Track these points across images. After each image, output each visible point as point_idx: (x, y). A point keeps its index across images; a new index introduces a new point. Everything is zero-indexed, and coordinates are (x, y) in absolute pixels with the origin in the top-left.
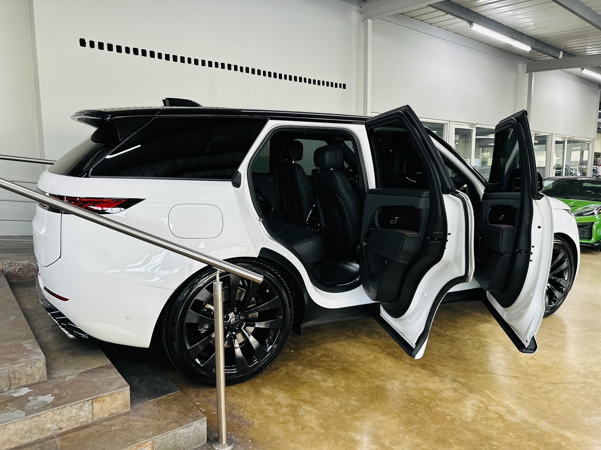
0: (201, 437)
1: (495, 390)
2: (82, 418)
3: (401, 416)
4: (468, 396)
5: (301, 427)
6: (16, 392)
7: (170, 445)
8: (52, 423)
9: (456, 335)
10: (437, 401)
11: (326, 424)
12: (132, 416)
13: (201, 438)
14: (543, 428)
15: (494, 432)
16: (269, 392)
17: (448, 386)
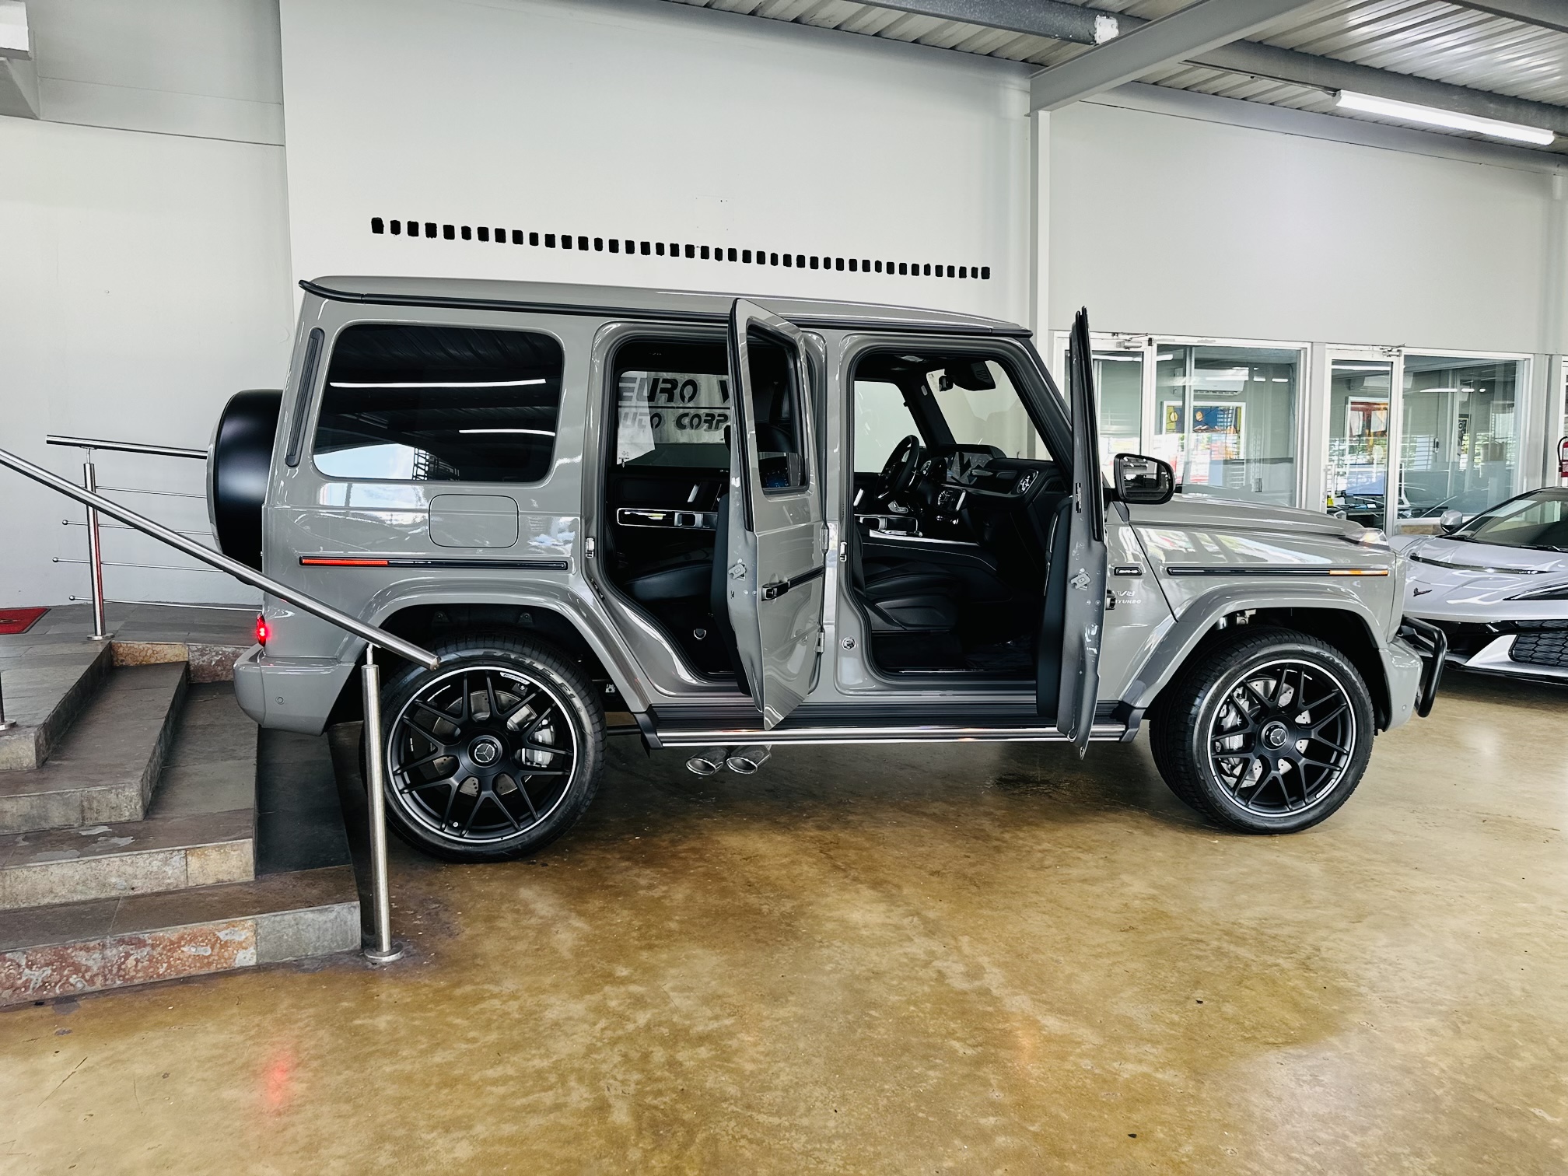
0: (349, 934)
2: (169, 878)
3: (737, 953)
4: (912, 940)
5: (538, 947)
6: (89, 830)
7: (287, 935)
8: (120, 876)
9: (1020, 841)
10: (838, 940)
11: (586, 949)
12: (251, 887)
13: (350, 938)
14: (1009, 1006)
16: (530, 893)
17: (889, 921)
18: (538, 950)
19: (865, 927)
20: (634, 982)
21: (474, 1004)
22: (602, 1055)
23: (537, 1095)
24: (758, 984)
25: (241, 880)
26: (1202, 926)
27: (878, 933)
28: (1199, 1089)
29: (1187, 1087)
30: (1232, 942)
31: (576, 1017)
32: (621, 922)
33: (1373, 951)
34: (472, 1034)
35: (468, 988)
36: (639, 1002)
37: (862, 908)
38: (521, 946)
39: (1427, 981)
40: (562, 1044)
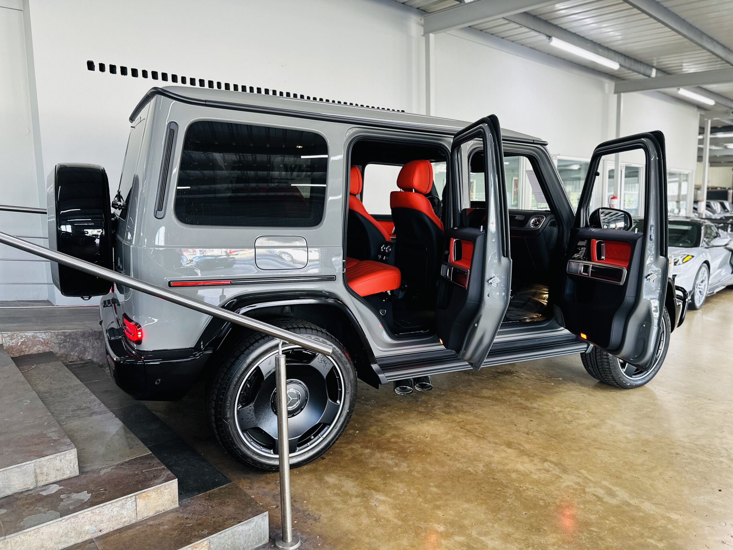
0: (263, 534)
1: (592, 470)
2: (125, 518)
3: (487, 503)
4: (561, 477)
5: (375, 519)
6: (45, 490)
8: (91, 524)
9: (544, 408)
10: (528, 484)
11: (404, 515)
12: (182, 513)
13: (263, 536)
14: (647, 510)
15: (593, 517)
16: (334, 480)
25: (171, 508)
30: (691, 452)
32: (404, 492)
37: (517, 461)
38: (365, 520)
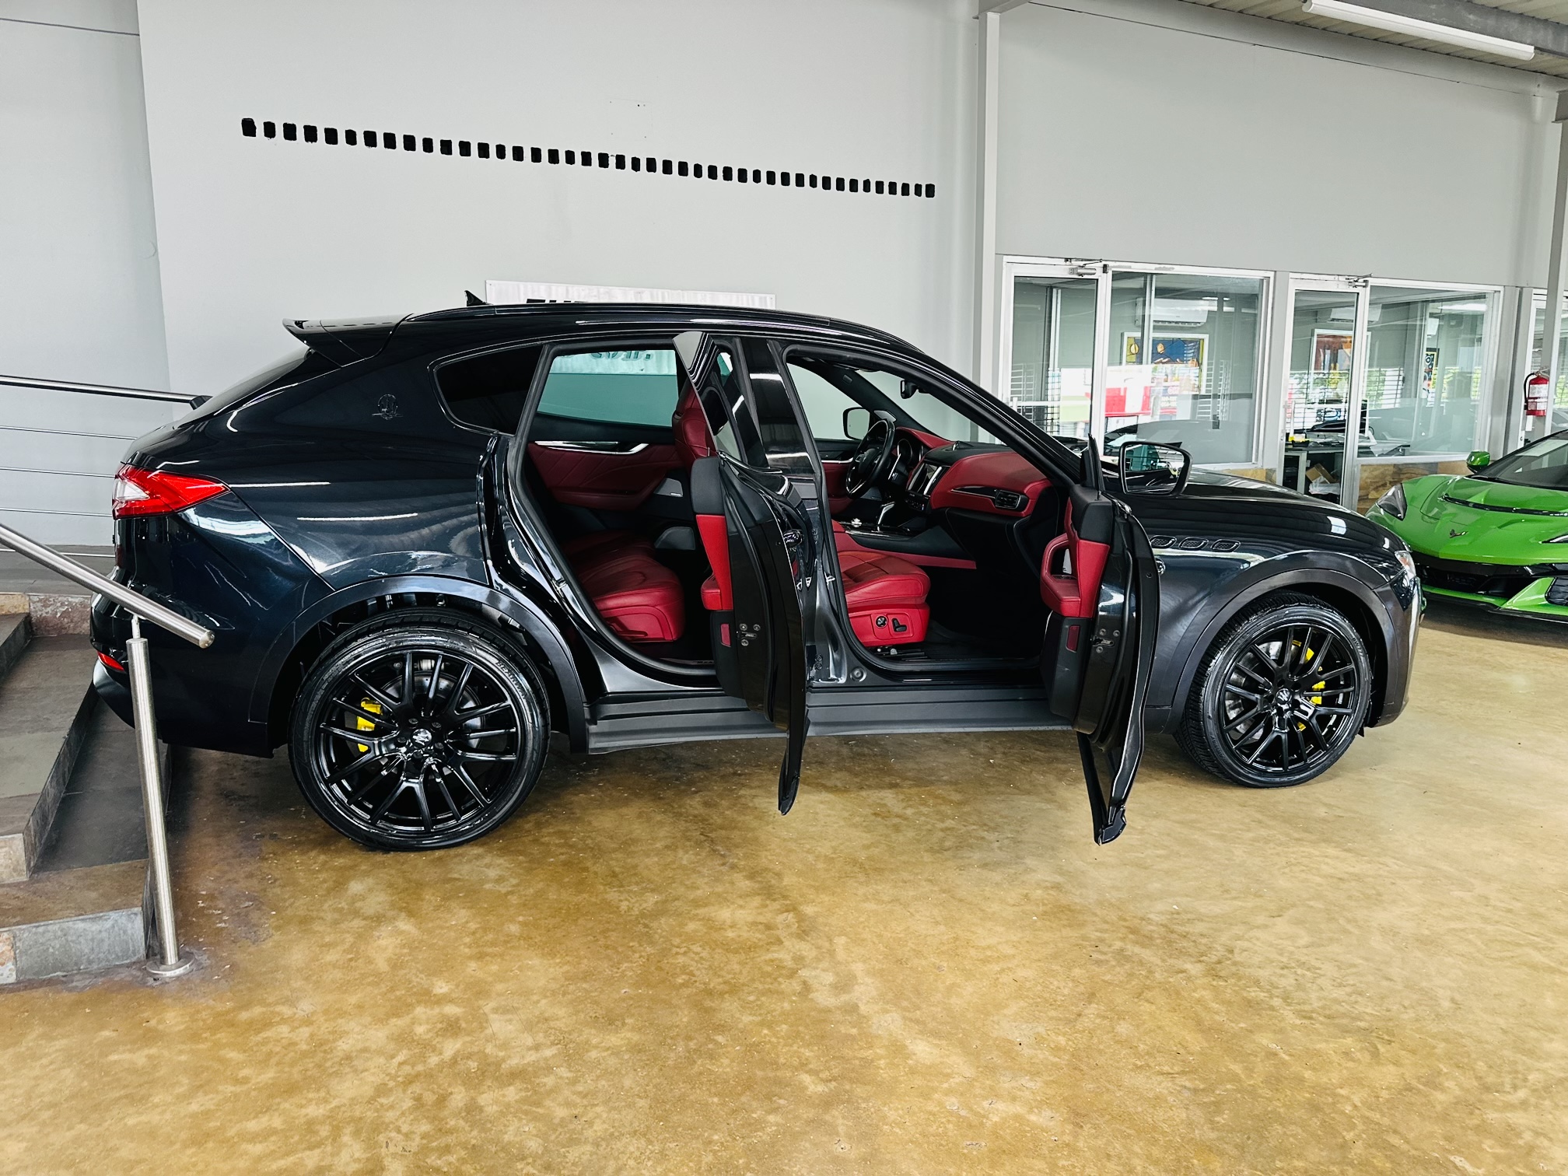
0: (131, 944)
3: (579, 964)
4: (781, 943)
5: (353, 956)
7: (53, 947)
10: (699, 944)
11: (408, 958)
12: (20, 889)
13: (132, 948)
14: (875, 1027)
16: (362, 888)
17: (761, 919)
18: (351, 960)
19: (731, 927)
20: (452, 1001)
21: (258, 1032)
22: (392, 1099)
23: (300, 1155)
24: (596, 1003)
25: (11, 880)
26: (1108, 923)
27: (745, 935)
28: (1076, 1136)
29: (1063, 1133)
30: (1137, 943)
31: (374, 1047)
32: (456, 925)
33: (1292, 953)
34: (245, 1072)
35: (257, 1010)
36: (452, 1028)
37: (733, 903)
38: (331, 956)
39: (1348, 989)
40: (347, 1084)
